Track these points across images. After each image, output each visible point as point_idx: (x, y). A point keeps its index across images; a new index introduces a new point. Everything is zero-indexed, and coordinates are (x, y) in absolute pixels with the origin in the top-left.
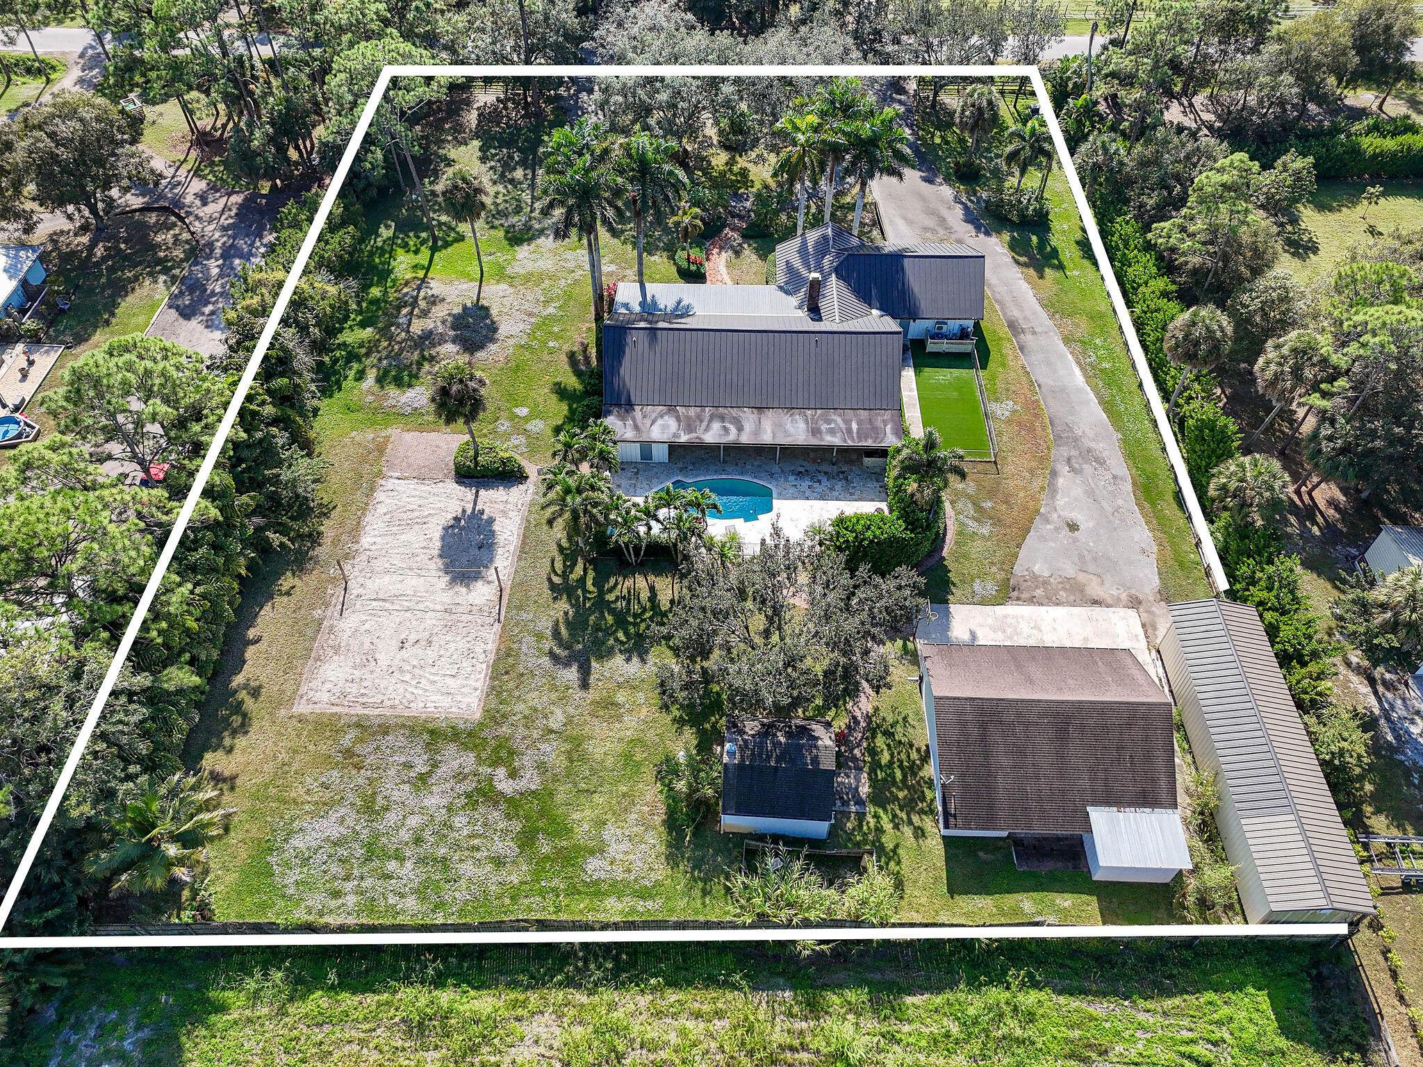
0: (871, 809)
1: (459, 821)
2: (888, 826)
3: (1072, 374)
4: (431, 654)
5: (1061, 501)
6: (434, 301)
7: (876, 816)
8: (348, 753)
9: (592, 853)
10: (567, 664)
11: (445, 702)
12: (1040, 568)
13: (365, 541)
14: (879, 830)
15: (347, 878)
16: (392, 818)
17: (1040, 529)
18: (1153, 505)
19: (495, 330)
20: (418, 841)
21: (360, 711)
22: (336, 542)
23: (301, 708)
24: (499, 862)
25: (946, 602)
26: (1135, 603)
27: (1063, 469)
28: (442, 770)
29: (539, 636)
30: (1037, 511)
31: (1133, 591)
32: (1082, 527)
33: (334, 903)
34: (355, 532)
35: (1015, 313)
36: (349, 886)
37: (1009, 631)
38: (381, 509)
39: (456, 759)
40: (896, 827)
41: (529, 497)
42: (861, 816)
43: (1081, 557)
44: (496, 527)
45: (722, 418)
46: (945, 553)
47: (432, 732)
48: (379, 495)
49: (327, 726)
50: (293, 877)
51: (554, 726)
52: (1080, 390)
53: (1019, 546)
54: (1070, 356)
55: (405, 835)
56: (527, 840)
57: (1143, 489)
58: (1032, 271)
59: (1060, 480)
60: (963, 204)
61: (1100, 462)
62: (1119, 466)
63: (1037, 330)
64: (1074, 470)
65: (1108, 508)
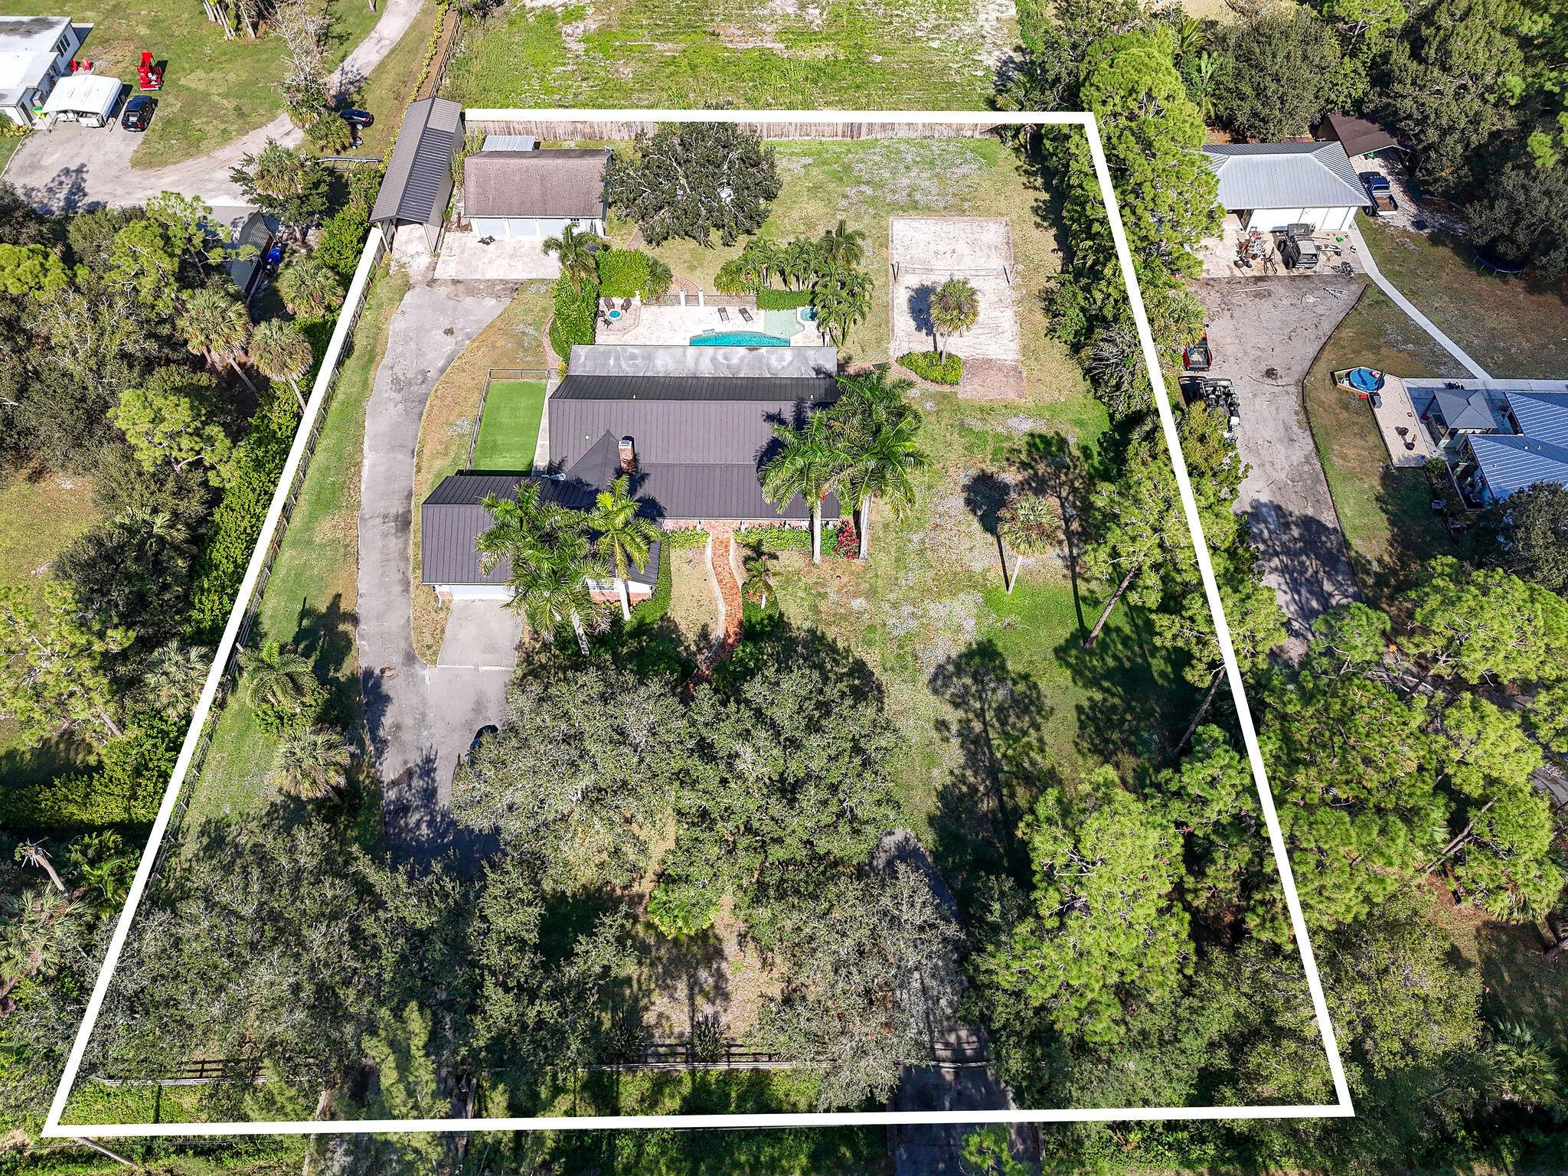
11: (915, 224)
12: (491, 302)
17: (475, 331)
18: (372, 350)
19: (968, 502)
21: (966, 218)
22: (1031, 311)
23: (1004, 219)
24: (861, 162)
26: (432, 282)
27: (433, 374)
28: (904, 194)
30: (472, 340)
31: (428, 289)
32: (441, 332)
33: (943, 147)
34: (1021, 319)
36: (938, 153)
38: (1008, 335)
39: (901, 197)
41: (892, 346)
43: (454, 310)
44: (913, 324)
47: (917, 209)
48: (1014, 346)
49: (984, 212)
50: (969, 156)
53: (499, 316)
54: (363, 488)
57: (371, 358)
58: (344, 606)
59: (440, 365)
60: (374, 739)
61: (396, 381)
62: (381, 378)
63: (379, 520)
64: (424, 373)
65: (413, 345)
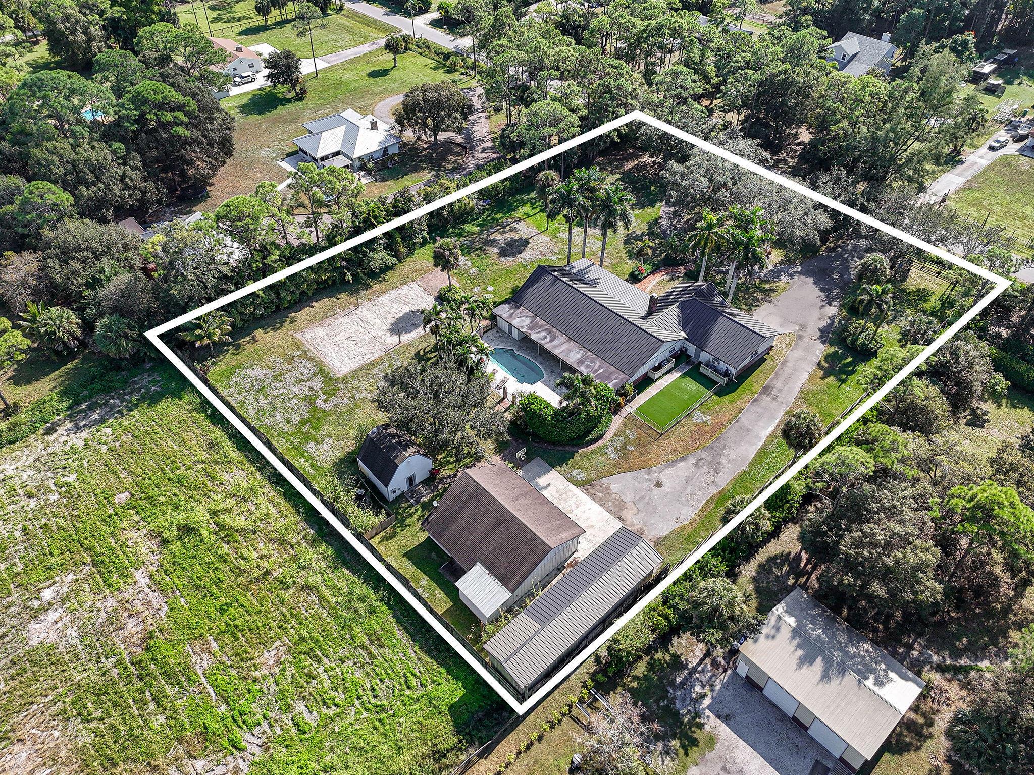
0: (418, 506)
1: (295, 401)
2: (416, 517)
3: (765, 428)
4: (353, 347)
5: (670, 471)
6: (514, 230)
7: (416, 511)
8: (292, 357)
9: (316, 442)
10: (386, 381)
11: (337, 364)
12: (615, 488)
13: (382, 298)
14: (411, 515)
15: (247, 391)
16: (279, 384)
17: (643, 474)
19: (520, 253)
20: (277, 397)
21: (311, 348)
22: (372, 293)
23: (298, 336)
24: (288, 421)
25: (553, 467)
27: (692, 460)
28: (309, 384)
29: (391, 366)
30: (650, 467)
31: (645, 528)
32: (662, 488)
33: (236, 395)
34: (382, 293)
35: (778, 384)
36: (245, 394)
37: (563, 496)
38: (400, 291)
39: (317, 384)
40: (418, 520)
42: (412, 506)
43: (643, 498)
45: (550, 332)
46: (580, 451)
47: (321, 370)
48: (405, 287)
49: (297, 345)
50: (237, 380)
51: (357, 397)
52: (758, 437)
53: (619, 473)
54: (778, 420)
55: (276, 393)
56: (304, 422)
57: (722, 497)
58: (821, 373)
59: (683, 464)
60: (833, 321)
61: (716, 471)
62: (724, 480)
63: (778, 399)
64: (696, 465)
65: (688, 491)
